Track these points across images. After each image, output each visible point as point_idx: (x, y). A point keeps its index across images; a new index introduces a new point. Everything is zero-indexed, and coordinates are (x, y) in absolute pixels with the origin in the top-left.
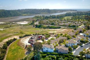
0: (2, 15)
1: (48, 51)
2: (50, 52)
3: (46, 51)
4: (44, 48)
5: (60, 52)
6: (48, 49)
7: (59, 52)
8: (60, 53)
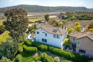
0: (34, 10)
1: (46, 41)
2: (49, 46)
3: (43, 40)
4: (38, 33)
5: (82, 51)
6: (46, 35)
7: (77, 50)
8: (81, 54)
